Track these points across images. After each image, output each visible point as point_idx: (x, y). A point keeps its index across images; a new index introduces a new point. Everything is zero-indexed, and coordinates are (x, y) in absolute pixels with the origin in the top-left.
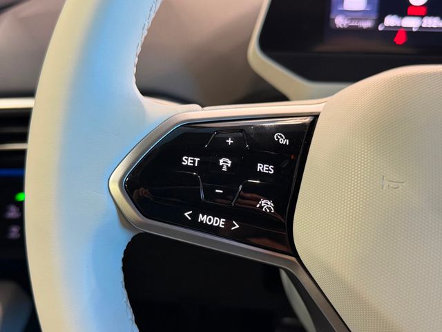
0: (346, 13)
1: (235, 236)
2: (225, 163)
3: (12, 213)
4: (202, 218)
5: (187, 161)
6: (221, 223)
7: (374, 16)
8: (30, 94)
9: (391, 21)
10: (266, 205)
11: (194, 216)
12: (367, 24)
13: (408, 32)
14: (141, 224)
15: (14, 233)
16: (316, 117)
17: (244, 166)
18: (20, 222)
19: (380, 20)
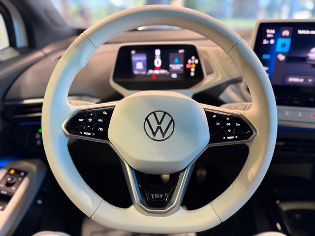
0: (137, 70)
1: (93, 137)
2: (90, 120)
3: (38, 136)
4: (85, 133)
5: (80, 120)
6: (90, 134)
7: (146, 70)
8: (43, 97)
9: (151, 72)
10: (101, 129)
11: (83, 133)
12: (144, 73)
13: (156, 75)
14: (70, 136)
15: (39, 142)
16: (114, 106)
17: (95, 120)
18: (41, 139)
19: (147, 71)
